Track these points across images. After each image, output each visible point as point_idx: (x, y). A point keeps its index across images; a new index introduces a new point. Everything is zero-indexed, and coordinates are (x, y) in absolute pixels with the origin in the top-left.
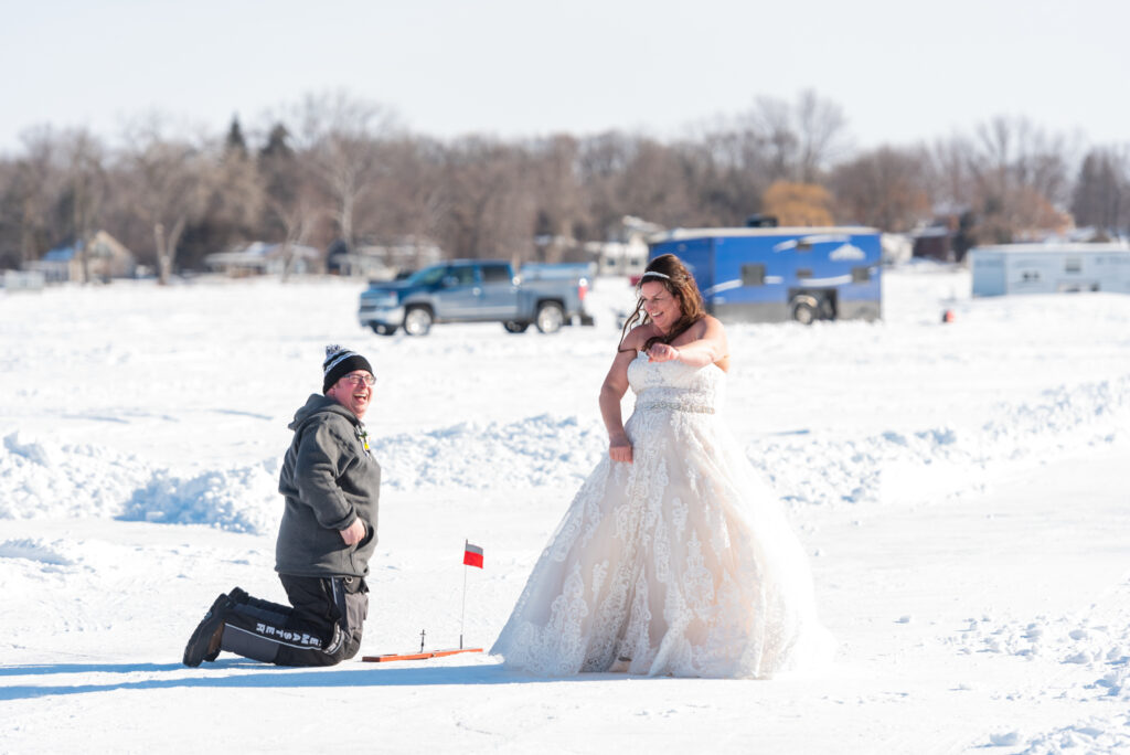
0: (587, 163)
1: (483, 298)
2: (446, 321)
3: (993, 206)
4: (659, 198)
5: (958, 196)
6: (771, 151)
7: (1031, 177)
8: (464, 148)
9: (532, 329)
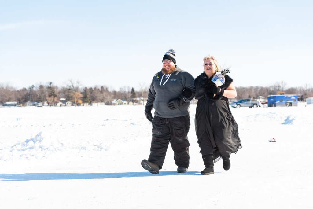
0: (255, 90)
1: (247, 104)
2: (242, 106)
3: (306, 94)
4: (264, 94)
5: (301, 93)
6: (277, 88)
7: (310, 91)
8: (239, 88)
9: (253, 107)
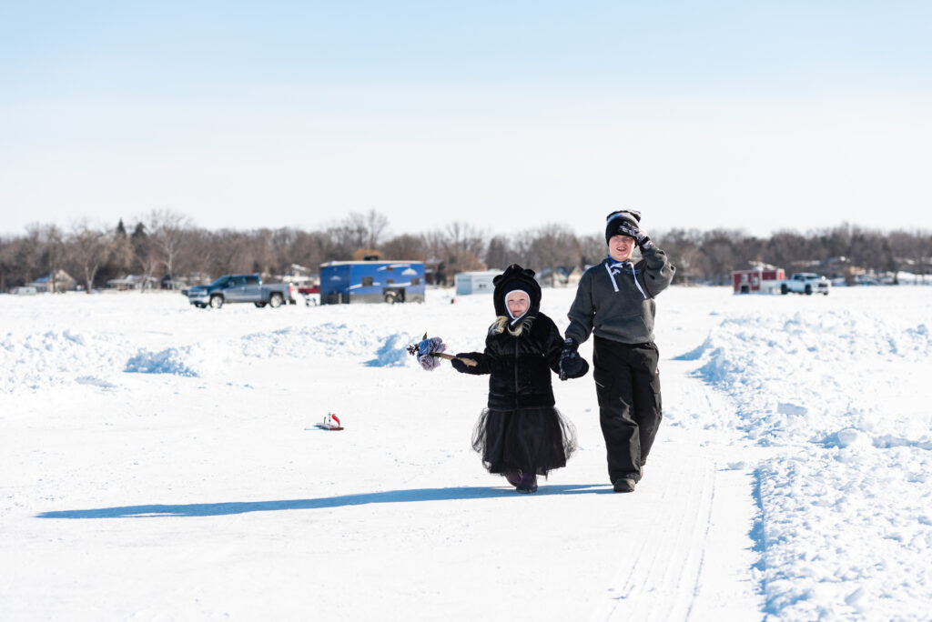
0: (275, 241)
1: (246, 292)
2: (229, 302)
3: (453, 260)
4: (308, 256)
5: (437, 257)
6: (356, 236)
7: (469, 248)
8: (220, 234)
9: (268, 306)
